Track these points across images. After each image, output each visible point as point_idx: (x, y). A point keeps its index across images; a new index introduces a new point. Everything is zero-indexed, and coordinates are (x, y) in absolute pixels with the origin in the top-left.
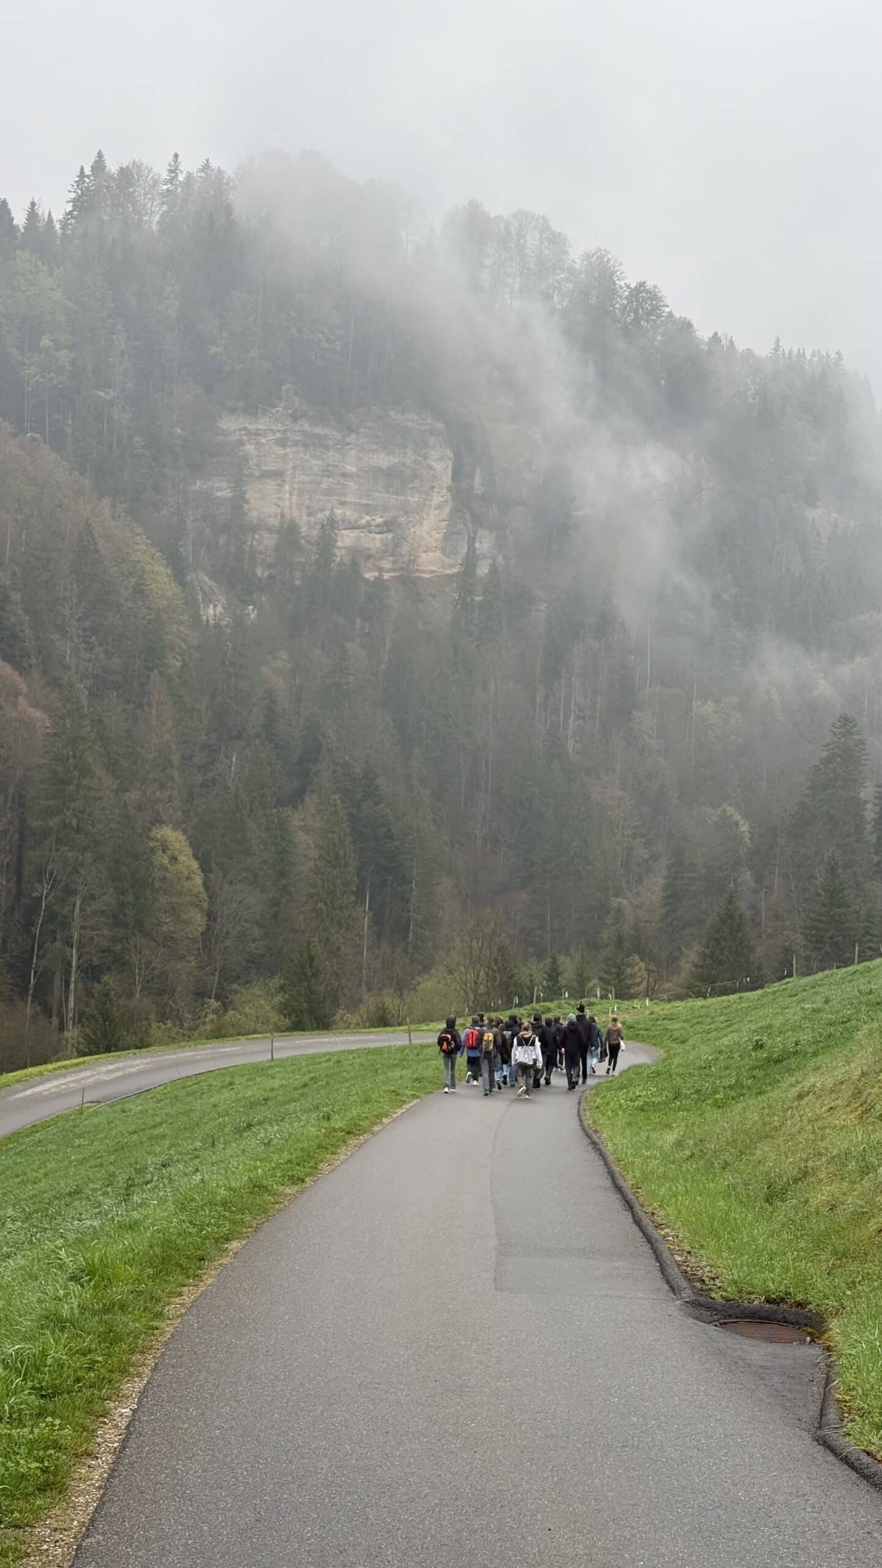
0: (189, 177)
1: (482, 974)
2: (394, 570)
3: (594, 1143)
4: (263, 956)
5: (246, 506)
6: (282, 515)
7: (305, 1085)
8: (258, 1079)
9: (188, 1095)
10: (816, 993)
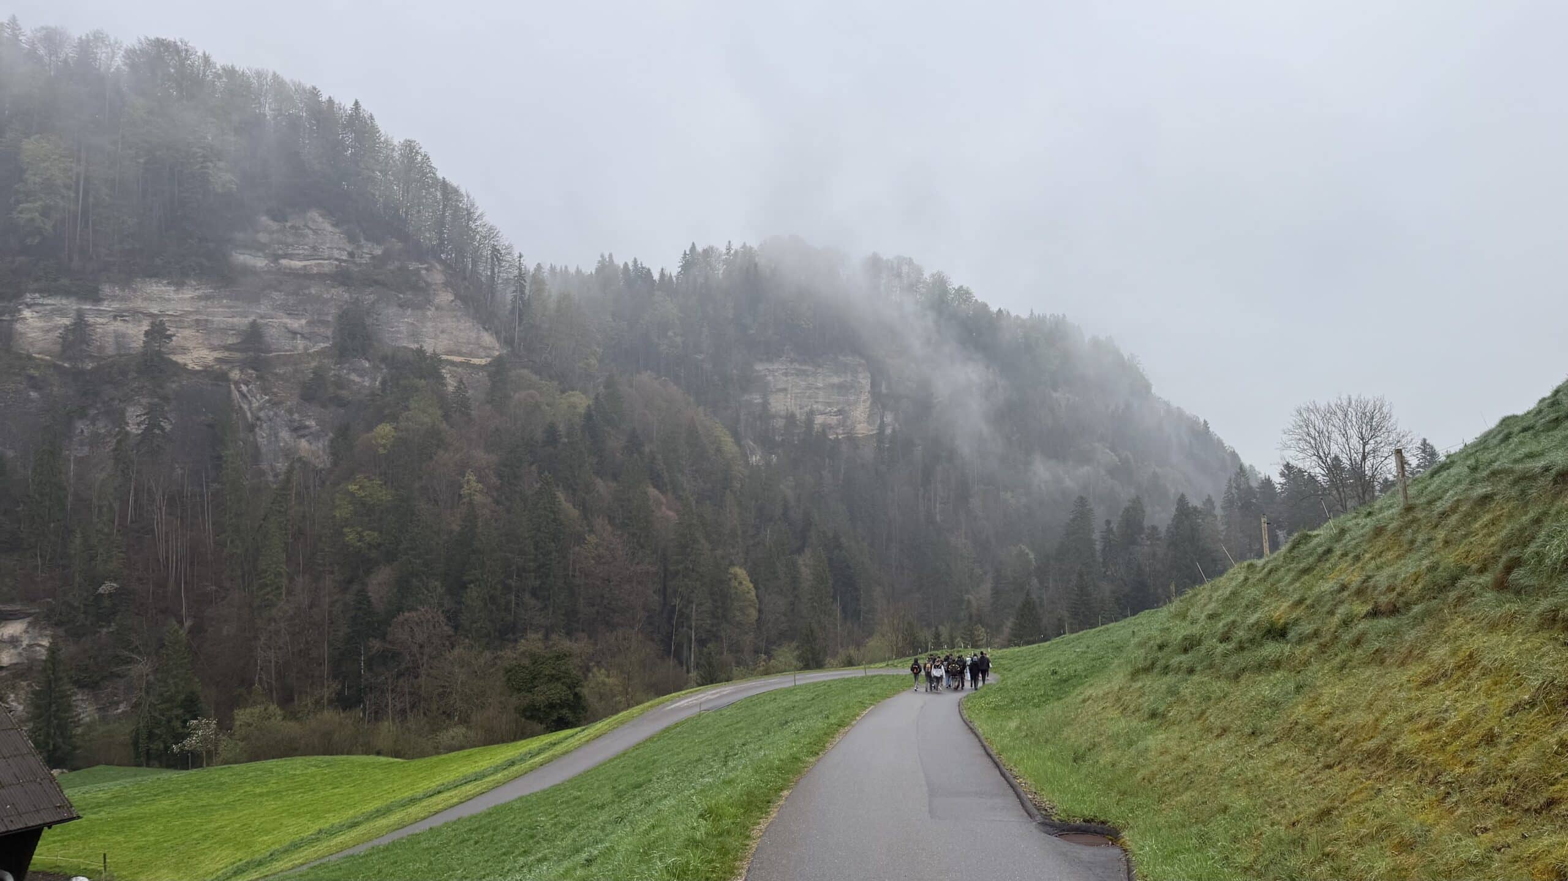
0: (736, 252)
1: (900, 637)
2: (844, 434)
3: (971, 728)
4: (786, 631)
5: (769, 407)
6: (787, 410)
7: (813, 699)
8: (789, 696)
9: (754, 705)
10: (1081, 643)
